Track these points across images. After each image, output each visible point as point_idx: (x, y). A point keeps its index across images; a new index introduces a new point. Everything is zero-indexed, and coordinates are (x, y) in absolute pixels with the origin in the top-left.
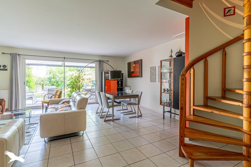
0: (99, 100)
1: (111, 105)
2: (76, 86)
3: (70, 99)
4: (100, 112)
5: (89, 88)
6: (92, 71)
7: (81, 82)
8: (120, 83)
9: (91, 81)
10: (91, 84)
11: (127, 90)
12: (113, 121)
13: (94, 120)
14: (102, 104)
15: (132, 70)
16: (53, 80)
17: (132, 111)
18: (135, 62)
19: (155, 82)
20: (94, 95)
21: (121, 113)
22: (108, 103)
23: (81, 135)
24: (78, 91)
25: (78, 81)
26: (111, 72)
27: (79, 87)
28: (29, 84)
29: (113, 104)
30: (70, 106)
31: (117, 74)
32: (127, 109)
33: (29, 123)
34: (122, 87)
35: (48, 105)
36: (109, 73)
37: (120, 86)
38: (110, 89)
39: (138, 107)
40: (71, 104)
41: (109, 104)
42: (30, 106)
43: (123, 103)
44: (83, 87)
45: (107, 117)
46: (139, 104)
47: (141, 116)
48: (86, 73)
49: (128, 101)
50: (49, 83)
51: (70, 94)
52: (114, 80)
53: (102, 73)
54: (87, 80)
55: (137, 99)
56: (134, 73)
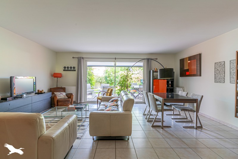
0: (147, 101)
1: (161, 109)
2: (124, 85)
3: (118, 97)
4: (148, 115)
5: (137, 87)
6: (140, 70)
7: (129, 81)
8: (170, 83)
9: (139, 80)
10: (139, 83)
11: (180, 92)
12: (162, 128)
13: (141, 122)
14: (149, 106)
15: (186, 68)
16: (108, 79)
17: (187, 119)
18: (190, 58)
19: (224, 82)
20: (142, 94)
21: (172, 119)
22: (156, 105)
23: (127, 139)
24: (126, 90)
25: (126, 80)
26: (161, 70)
27: (127, 86)
28: (91, 82)
29: (162, 107)
30: (117, 105)
31: (167, 73)
32: (180, 115)
33: (85, 116)
34: (172, 88)
35: (101, 102)
36: (157, 72)
37: (170, 86)
38: (159, 90)
39: (197, 116)
40: (119, 103)
41: (158, 106)
42: (90, 100)
43: (176, 107)
44: (130, 86)
45: (155, 121)
46: (197, 111)
47: (201, 127)
48: (134, 72)
49: (182, 105)
50: (105, 81)
51: (119, 92)
52: (163, 79)
53: (150, 72)
54: (136, 79)
55: (195, 104)
56: (188, 71)
